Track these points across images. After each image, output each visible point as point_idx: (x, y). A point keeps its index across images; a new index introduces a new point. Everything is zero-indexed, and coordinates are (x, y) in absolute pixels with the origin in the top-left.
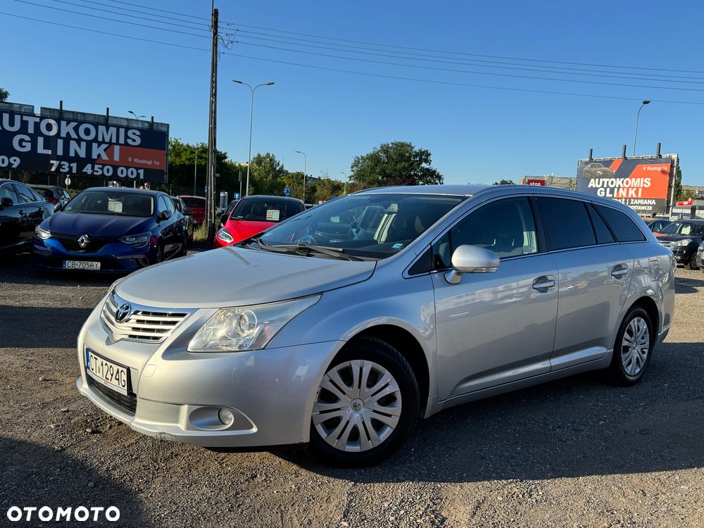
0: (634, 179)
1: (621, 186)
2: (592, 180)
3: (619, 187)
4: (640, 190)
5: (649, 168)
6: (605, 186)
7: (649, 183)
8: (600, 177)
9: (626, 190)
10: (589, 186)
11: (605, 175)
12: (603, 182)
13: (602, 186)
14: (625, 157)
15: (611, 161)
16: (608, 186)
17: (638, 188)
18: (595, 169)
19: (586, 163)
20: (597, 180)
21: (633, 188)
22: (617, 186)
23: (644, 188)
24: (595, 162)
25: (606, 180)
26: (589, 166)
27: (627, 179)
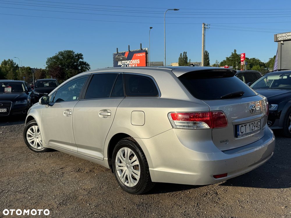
0: (133, 60)
1: (130, 64)
2: (119, 62)
3: (129, 64)
4: (136, 65)
5: (138, 55)
6: (124, 64)
7: (139, 62)
8: (122, 60)
9: (131, 65)
10: (118, 65)
11: (124, 59)
12: (123, 62)
13: (123, 65)
14: (129, 51)
15: (125, 53)
16: (125, 64)
17: (135, 64)
18: (119, 57)
19: (116, 55)
20: (121, 62)
21: (134, 64)
22: (128, 64)
23: (137, 64)
24: (119, 53)
25: (124, 61)
26: (117, 56)
27: (131, 60)
